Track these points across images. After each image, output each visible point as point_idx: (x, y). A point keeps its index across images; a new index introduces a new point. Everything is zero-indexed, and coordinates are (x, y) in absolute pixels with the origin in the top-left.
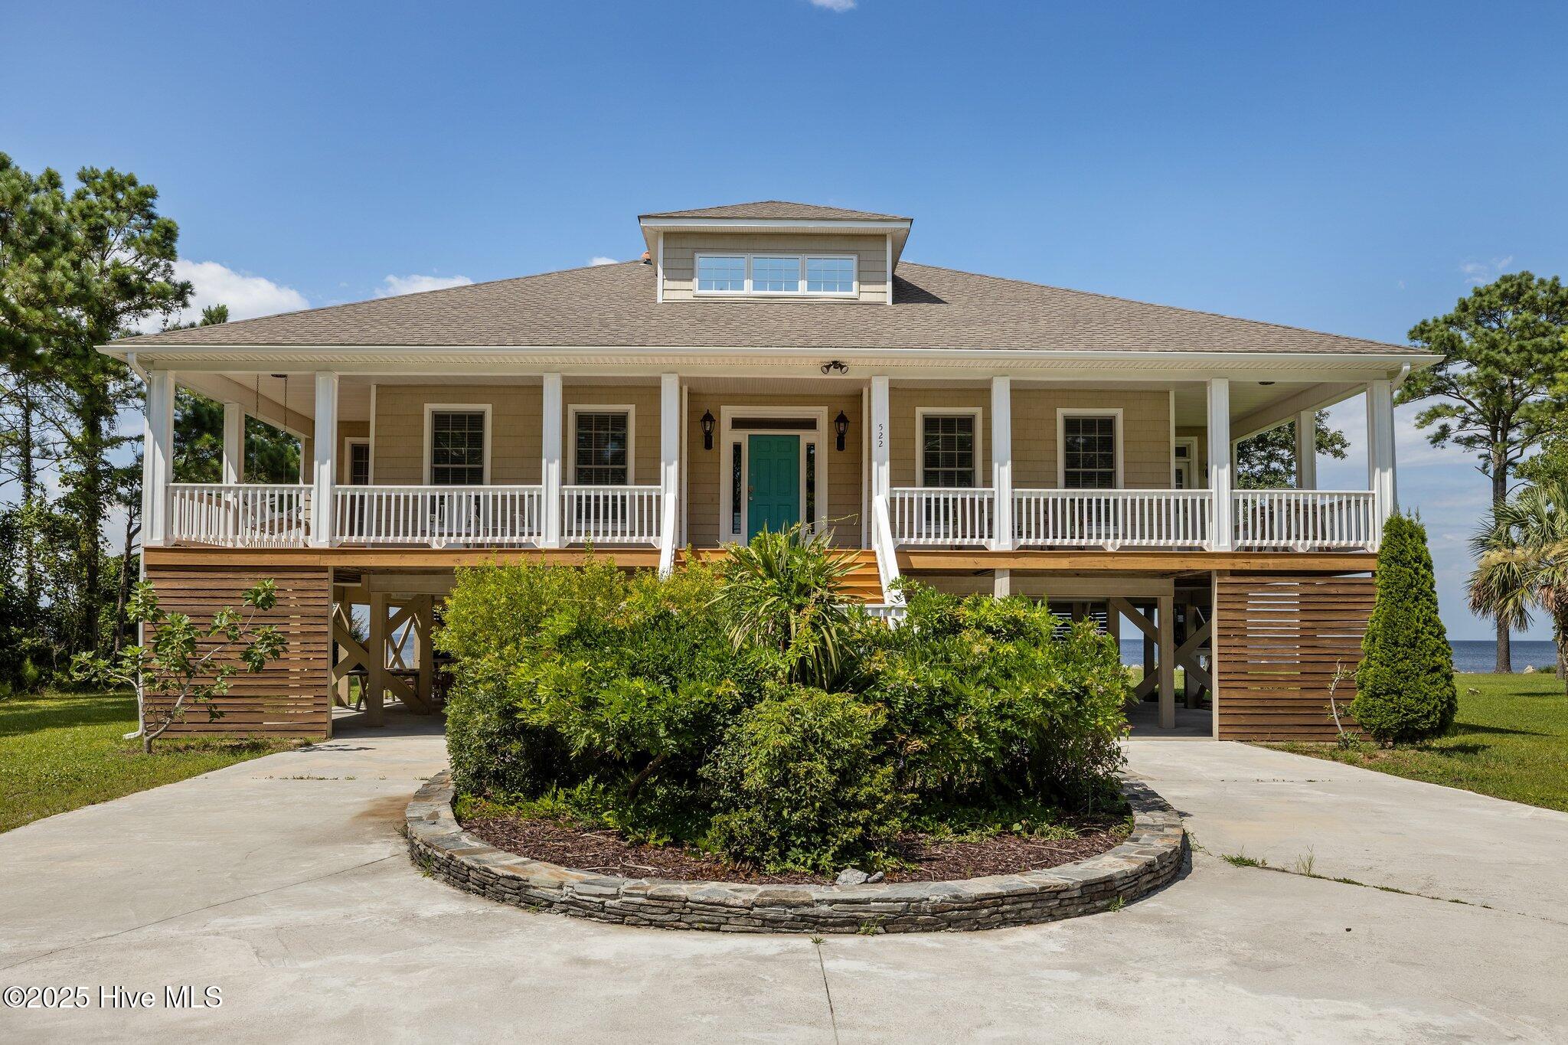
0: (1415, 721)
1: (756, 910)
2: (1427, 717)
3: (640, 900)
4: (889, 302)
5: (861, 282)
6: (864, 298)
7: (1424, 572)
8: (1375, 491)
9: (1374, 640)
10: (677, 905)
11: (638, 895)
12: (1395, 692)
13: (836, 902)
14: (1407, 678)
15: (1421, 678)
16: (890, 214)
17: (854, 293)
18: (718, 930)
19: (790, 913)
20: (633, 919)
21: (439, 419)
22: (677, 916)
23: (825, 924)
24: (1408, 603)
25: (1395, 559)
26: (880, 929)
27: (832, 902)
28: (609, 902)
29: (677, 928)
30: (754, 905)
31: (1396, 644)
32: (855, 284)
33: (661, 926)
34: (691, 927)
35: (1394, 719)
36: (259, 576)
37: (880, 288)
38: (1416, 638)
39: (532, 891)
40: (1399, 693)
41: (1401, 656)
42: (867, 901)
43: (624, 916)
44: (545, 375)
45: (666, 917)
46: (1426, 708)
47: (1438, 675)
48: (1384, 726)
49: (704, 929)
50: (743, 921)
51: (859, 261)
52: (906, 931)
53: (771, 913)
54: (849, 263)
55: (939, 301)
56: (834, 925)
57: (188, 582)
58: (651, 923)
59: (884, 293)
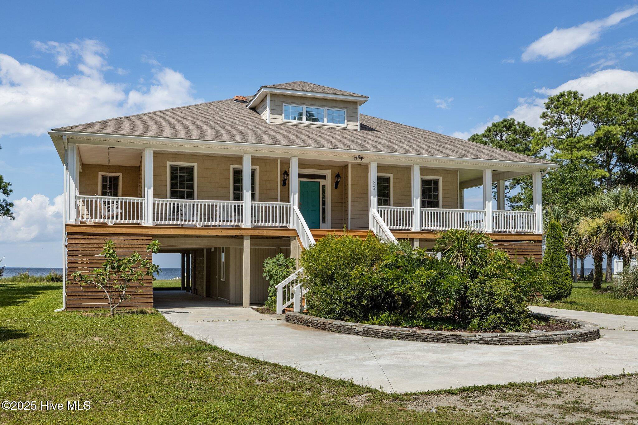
0: (562, 293)
1: (538, 338)
2: (565, 291)
3: (505, 337)
4: (359, 130)
5: (348, 121)
6: (349, 127)
7: (562, 241)
8: (536, 212)
9: (547, 265)
10: (516, 338)
11: (504, 336)
12: (555, 283)
13: (558, 335)
14: (559, 278)
15: (563, 278)
16: (360, 94)
17: (345, 125)
18: (528, 344)
19: (546, 338)
20: (503, 343)
21: (174, 168)
22: (516, 341)
23: (555, 341)
24: (558, 252)
25: (554, 237)
26: (567, 342)
27: (556, 335)
28: (494, 339)
29: (516, 344)
30: (538, 337)
31: (555, 266)
32: (346, 121)
33: (511, 344)
34: (520, 344)
35: (555, 292)
36: (121, 238)
37: (355, 124)
38: (561, 264)
39: (463, 338)
40: (557, 283)
41: (557, 270)
42: (563, 335)
43: (499, 342)
44: (245, 155)
45: (513, 342)
46: (566, 288)
47: (568, 277)
48: (552, 295)
49: (524, 344)
50: (535, 341)
51: (347, 112)
52: (572, 342)
53: (542, 338)
54: (343, 112)
55: (374, 130)
56: (557, 341)
57: (87, 240)
58: (509, 344)
59: (356, 126)
